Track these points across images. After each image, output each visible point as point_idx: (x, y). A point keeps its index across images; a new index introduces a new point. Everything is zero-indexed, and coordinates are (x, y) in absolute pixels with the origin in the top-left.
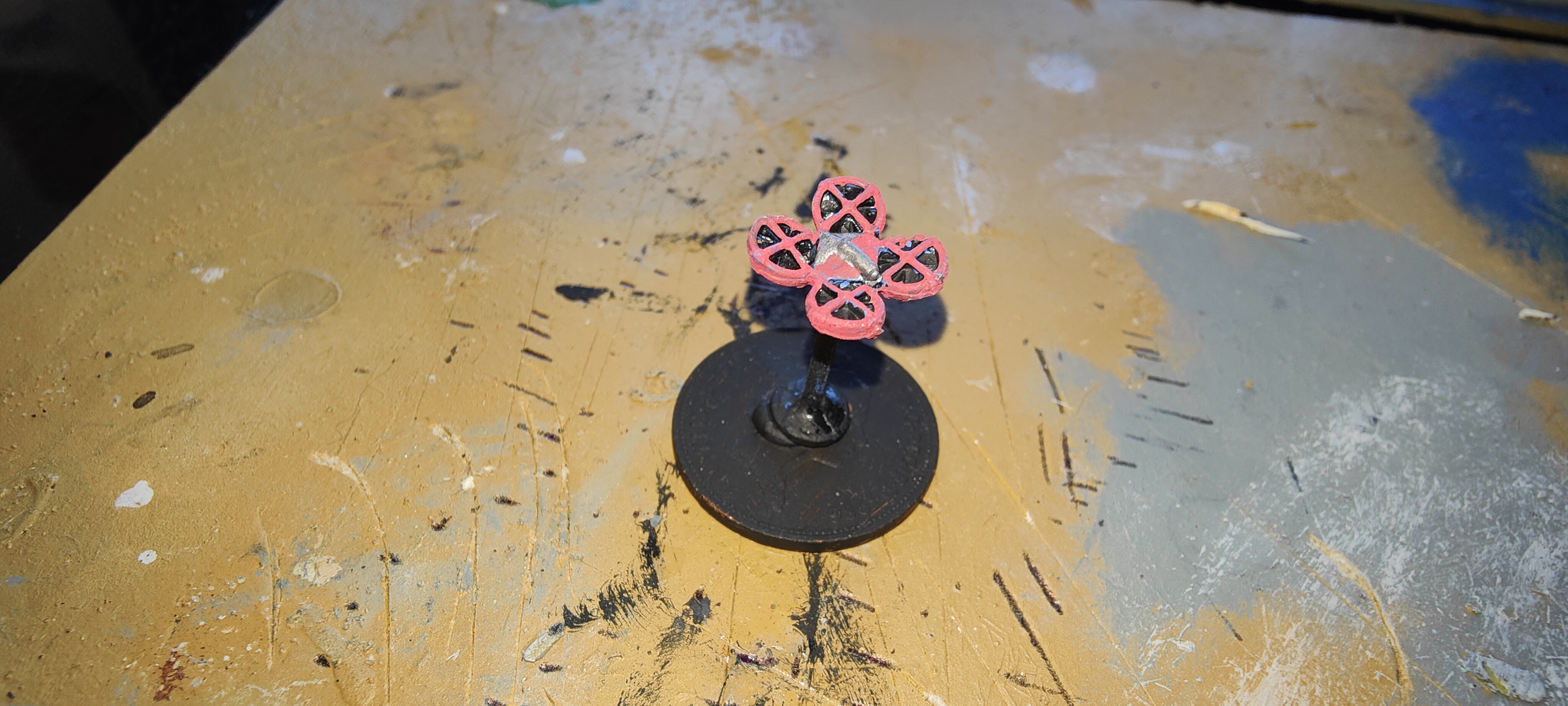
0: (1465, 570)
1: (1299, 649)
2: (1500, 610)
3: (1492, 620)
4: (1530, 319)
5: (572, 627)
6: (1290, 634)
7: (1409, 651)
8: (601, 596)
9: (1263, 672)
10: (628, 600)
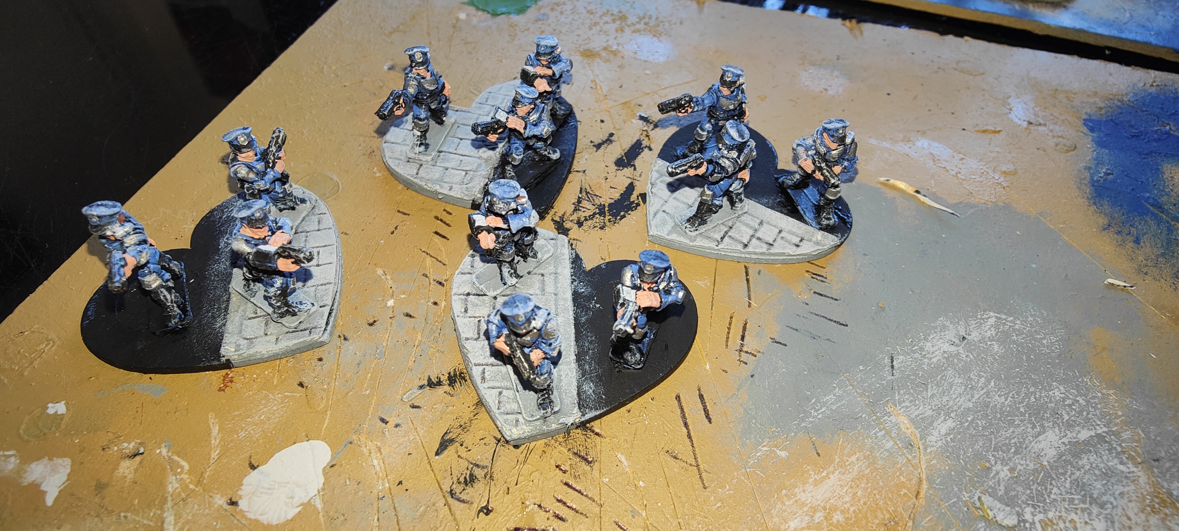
0: (991, 440)
1: (856, 468)
2: (1006, 469)
3: (997, 473)
5: (431, 387)
6: (853, 458)
7: (930, 481)
8: (449, 373)
9: (827, 477)
10: (464, 378)
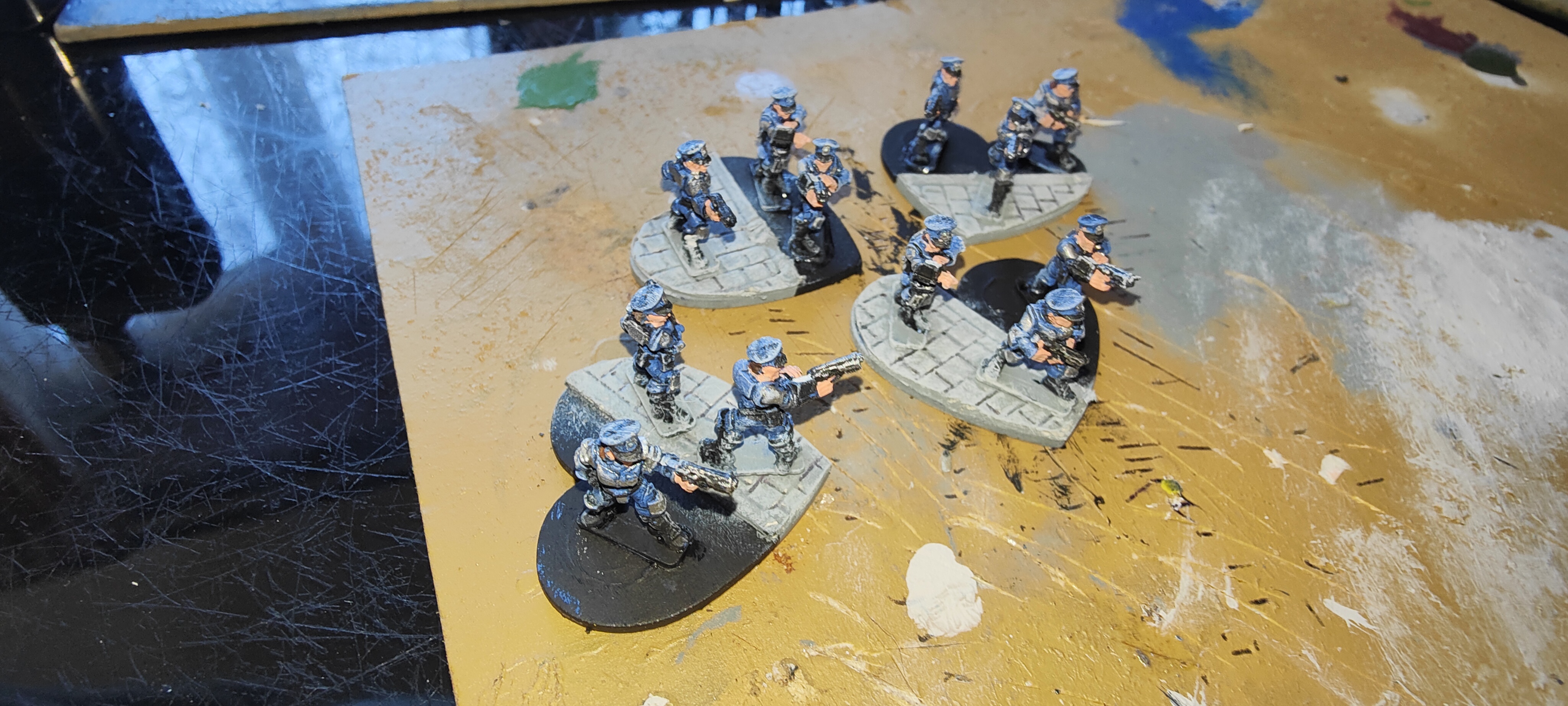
0: (1291, 260)
1: (1252, 321)
2: (1313, 272)
3: (1313, 277)
4: (1245, 131)
5: (952, 450)
6: (1245, 316)
7: (1292, 304)
8: (950, 431)
9: (1246, 336)
